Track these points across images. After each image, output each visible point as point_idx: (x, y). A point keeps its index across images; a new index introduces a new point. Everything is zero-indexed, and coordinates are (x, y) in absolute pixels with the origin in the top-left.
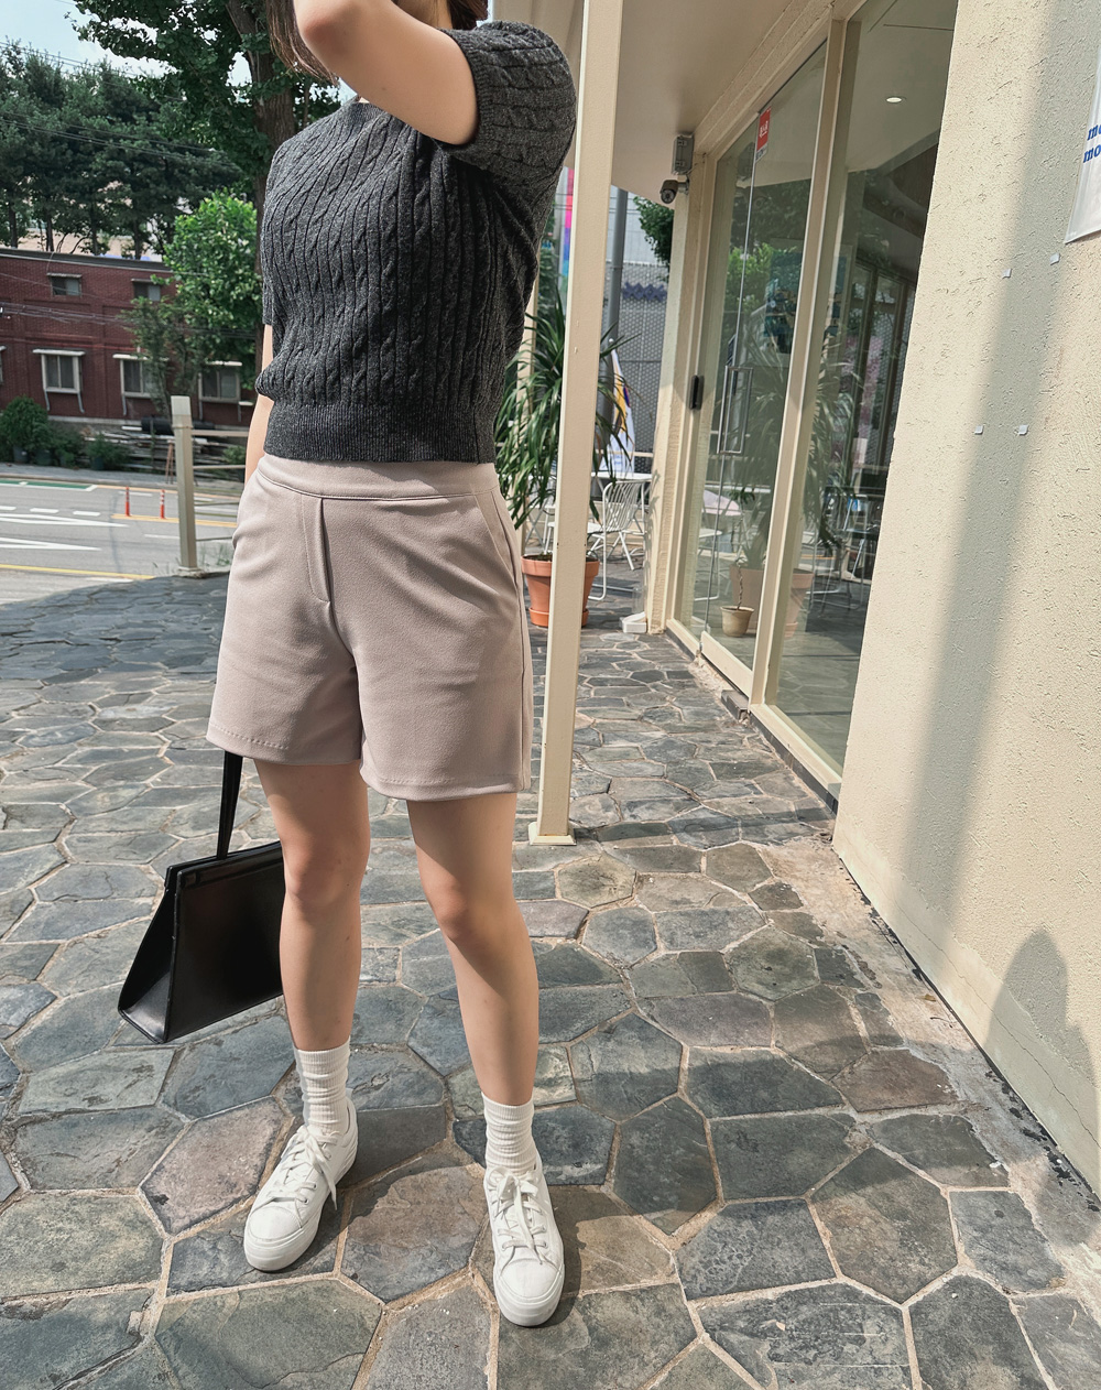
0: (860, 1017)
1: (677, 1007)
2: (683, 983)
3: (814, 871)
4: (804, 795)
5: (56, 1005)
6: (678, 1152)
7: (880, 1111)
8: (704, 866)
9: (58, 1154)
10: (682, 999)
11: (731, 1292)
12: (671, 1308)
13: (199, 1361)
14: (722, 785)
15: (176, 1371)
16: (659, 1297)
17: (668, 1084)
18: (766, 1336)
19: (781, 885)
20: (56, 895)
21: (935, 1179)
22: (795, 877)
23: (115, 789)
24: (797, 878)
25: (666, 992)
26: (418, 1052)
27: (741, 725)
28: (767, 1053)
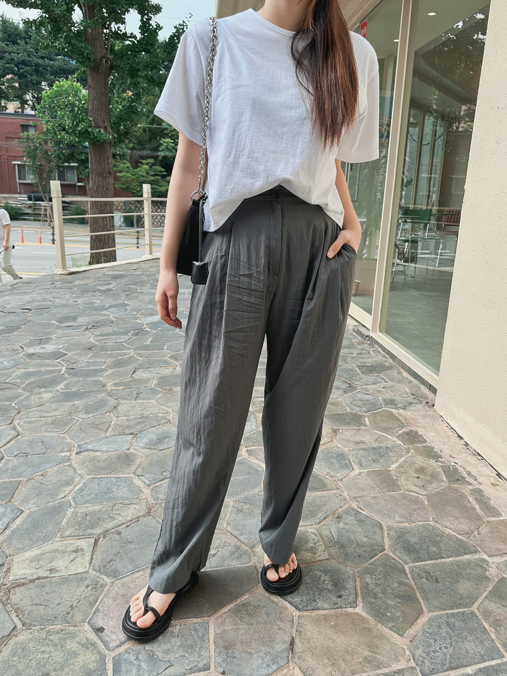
0: (475, 502)
1: (373, 502)
2: (372, 488)
3: (428, 423)
4: (411, 382)
5: (24, 515)
6: (394, 586)
7: (501, 555)
8: (368, 423)
9: (36, 604)
10: (375, 497)
11: (446, 670)
14: (365, 378)
17: (379, 546)
19: (412, 431)
20: (16, 453)
23: (40, 393)
24: (420, 427)
25: (364, 494)
26: (233, 534)
27: (366, 343)
28: (430, 525)
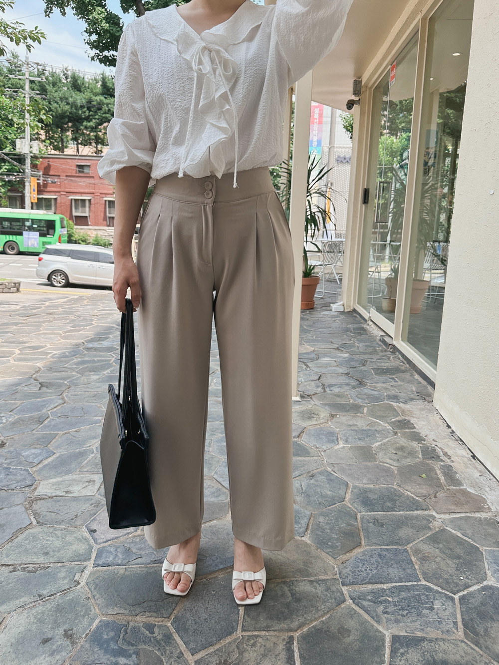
0: (441, 474)
1: (347, 468)
2: (351, 458)
3: (423, 415)
4: (420, 383)
5: (54, 456)
6: (342, 526)
7: (449, 513)
8: (365, 411)
9: (50, 512)
10: (350, 465)
11: (364, 584)
12: (334, 588)
13: (105, 594)
14: (378, 378)
15: (94, 597)
16: (328, 583)
17: (340, 498)
18: (382, 603)
19: (405, 420)
20: (59, 415)
21: (476, 543)
22: (413, 417)
23: (89, 375)
25: (342, 462)
26: (218, 480)
27: (389, 351)
28: (392, 488)
